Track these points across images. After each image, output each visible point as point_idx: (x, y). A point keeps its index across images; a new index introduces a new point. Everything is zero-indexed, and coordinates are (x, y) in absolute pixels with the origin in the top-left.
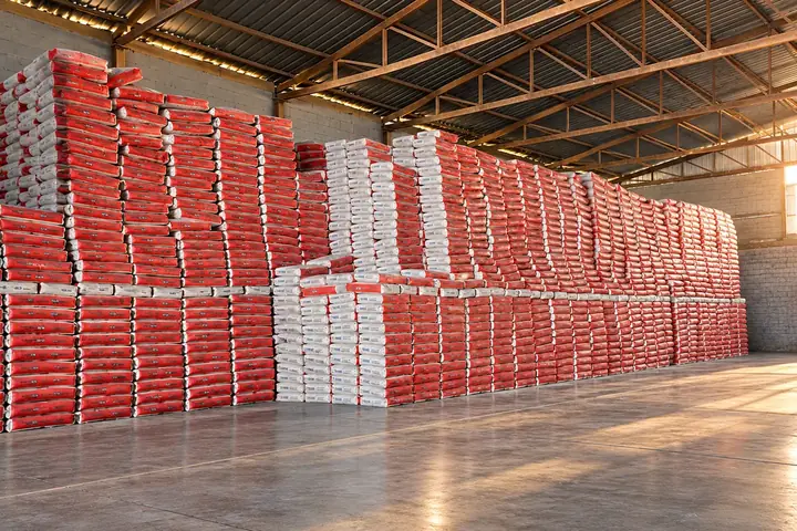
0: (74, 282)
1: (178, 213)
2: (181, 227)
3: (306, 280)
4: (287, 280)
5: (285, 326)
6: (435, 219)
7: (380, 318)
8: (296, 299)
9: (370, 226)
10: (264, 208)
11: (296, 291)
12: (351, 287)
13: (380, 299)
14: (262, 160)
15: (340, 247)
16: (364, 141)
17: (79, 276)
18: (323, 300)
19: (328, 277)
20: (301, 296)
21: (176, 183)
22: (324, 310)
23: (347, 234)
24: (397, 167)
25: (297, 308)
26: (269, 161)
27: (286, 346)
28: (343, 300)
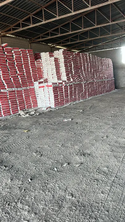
0: (6, 89)
1: (18, 72)
2: (19, 75)
3: (40, 85)
4: (36, 84)
5: (37, 94)
6: (63, 69)
7: (52, 92)
8: (38, 88)
9: (51, 71)
10: (31, 69)
11: (38, 87)
12: (47, 86)
13: (52, 88)
14: (29, 59)
15: (45, 76)
16: (48, 53)
17: (6, 87)
18: (42, 88)
19: (43, 84)
20: (39, 88)
21: (17, 66)
22: (43, 91)
23: (47, 73)
24: (55, 58)
25: (38, 90)
26: (30, 59)
27: (38, 97)
28: (46, 88)
